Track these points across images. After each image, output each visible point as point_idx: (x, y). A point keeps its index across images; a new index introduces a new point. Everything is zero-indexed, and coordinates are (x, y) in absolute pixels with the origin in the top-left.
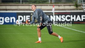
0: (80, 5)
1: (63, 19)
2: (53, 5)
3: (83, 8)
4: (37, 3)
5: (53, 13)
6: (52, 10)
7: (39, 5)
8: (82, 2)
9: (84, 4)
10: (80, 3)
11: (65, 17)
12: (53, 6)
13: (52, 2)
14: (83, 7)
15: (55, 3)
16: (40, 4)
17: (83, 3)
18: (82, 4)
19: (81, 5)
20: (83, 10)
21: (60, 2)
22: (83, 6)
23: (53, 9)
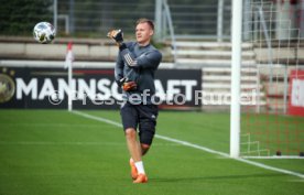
0: (164, 45)
1: (103, 93)
2: (70, 40)
3: (172, 56)
4: (11, 34)
5: (67, 70)
6: (63, 60)
7: (19, 38)
8: (169, 33)
9: (177, 40)
10: (162, 36)
11: (110, 87)
12: (67, 43)
13: (64, 30)
14: (173, 52)
15: (77, 33)
16: (22, 35)
17: (173, 36)
18: (170, 40)
19: (167, 43)
20: (173, 62)
21: (94, 31)
22: (173, 48)
23: (69, 56)
